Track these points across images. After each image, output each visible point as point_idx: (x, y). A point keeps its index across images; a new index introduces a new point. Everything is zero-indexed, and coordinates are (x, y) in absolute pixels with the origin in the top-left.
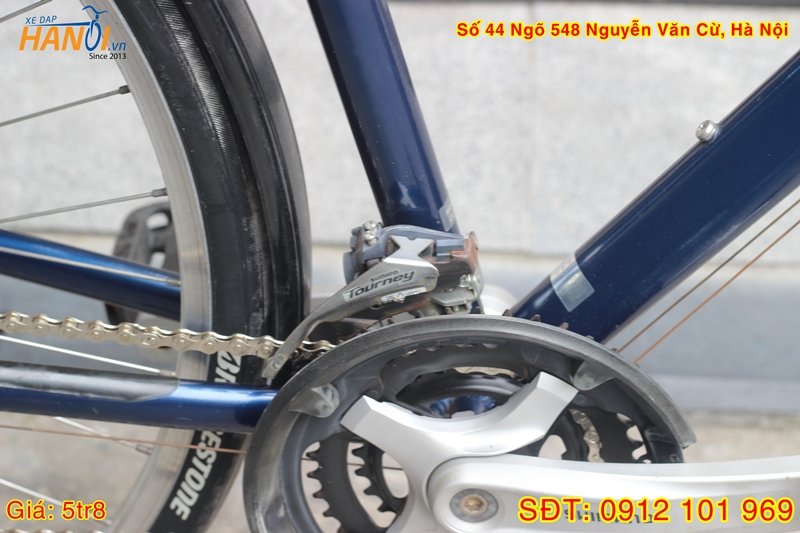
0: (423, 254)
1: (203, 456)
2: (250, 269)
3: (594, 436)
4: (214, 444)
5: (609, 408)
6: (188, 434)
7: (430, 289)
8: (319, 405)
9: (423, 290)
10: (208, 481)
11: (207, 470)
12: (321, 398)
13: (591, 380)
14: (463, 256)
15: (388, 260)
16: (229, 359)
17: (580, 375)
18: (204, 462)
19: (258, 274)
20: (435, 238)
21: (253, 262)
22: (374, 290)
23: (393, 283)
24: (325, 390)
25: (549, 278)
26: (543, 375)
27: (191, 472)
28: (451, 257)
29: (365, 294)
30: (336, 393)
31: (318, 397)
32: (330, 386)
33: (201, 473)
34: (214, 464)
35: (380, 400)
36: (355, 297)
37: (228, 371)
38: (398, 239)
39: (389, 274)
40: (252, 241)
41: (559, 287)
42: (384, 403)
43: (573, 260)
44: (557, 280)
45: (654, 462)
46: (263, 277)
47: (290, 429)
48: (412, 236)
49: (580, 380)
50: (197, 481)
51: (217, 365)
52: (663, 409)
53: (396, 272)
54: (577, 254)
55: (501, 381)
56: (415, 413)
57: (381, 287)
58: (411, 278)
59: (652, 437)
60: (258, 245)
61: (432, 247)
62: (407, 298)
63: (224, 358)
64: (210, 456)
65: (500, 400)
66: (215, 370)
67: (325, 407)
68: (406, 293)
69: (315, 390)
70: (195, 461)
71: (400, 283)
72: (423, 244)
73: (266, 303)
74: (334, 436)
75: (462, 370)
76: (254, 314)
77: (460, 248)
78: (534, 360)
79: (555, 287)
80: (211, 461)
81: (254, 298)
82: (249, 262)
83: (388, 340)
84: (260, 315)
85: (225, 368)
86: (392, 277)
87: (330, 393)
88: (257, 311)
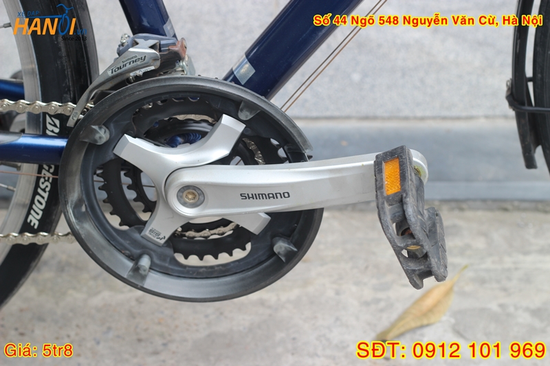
0: (152, 47)
1: (43, 186)
2: (60, 67)
3: (260, 157)
4: (49, 178)
5: (264, 135)
6: (35, 167)
7: (157, 67)
8: (97, 136)
9: (152, 68)
10: (46, 202)
11: (46, 195)
12: (98, 132)
13: (248, 113)
14: (175, 49)
15: (131, 50)
16: (53, 123)
17: (242, 110)
18: (44, 190)
19: (65, 70)
20: (160, 40)
21: (62, 63)
22: (124, 68)
23: (135, 63)
24: (100, 128)
25: (232, 69)
26: (224, 115)
27: (38, 197)
28: (169, 50)
29: (120, 71)
30: (107, 131)
31: (96, 132)
32: (104, 127)
33: (43, 198)
34: (49, 192)
35: (135, 137)
36: (114, 73)
37: (52, 131)
38: (138, 40)
39: (132, 58)
40: (60, 49)
41: (238, 72)
42: (137, 139)
43: (245, 56)
44: (236, 69)
45: (290, 162)
46: (69, 72)
47: (83, 154)
48: (146, 39)
49: (242, 114)
50: (41, 204)
51: (47, 128)
52: (291, 130)
53: (136, 57)
54: (246, 53)
55: (204, 124)
56: (155, 144)
57: (128, 66)
58: (144, 60)
59: (289, 149)
60: (63, 52)
61: (158, 44)
62: (144, 73)
63: (50, 123)
64: (47, 186)
65: (203, 134)
66: (45, 131)
67: (100, 138)
68: (144, 70)
69: (94, 127)
70: (39, 191)
71: (139, 63)
72: (152, 42)
73: (71, 89)
74: (111, 161)
75: (181, 117)
76: (65, 95)
77: (174, 44)
78: (218, 106)
79: (235, 73)
80: (48, 189)
81: (64, 85)
82: (59, 62)
83: (131, 92)
84: (69, 96)
85: (51, 129)
86: (134, 59)
87: (103, 130)
88: (67, 93)
